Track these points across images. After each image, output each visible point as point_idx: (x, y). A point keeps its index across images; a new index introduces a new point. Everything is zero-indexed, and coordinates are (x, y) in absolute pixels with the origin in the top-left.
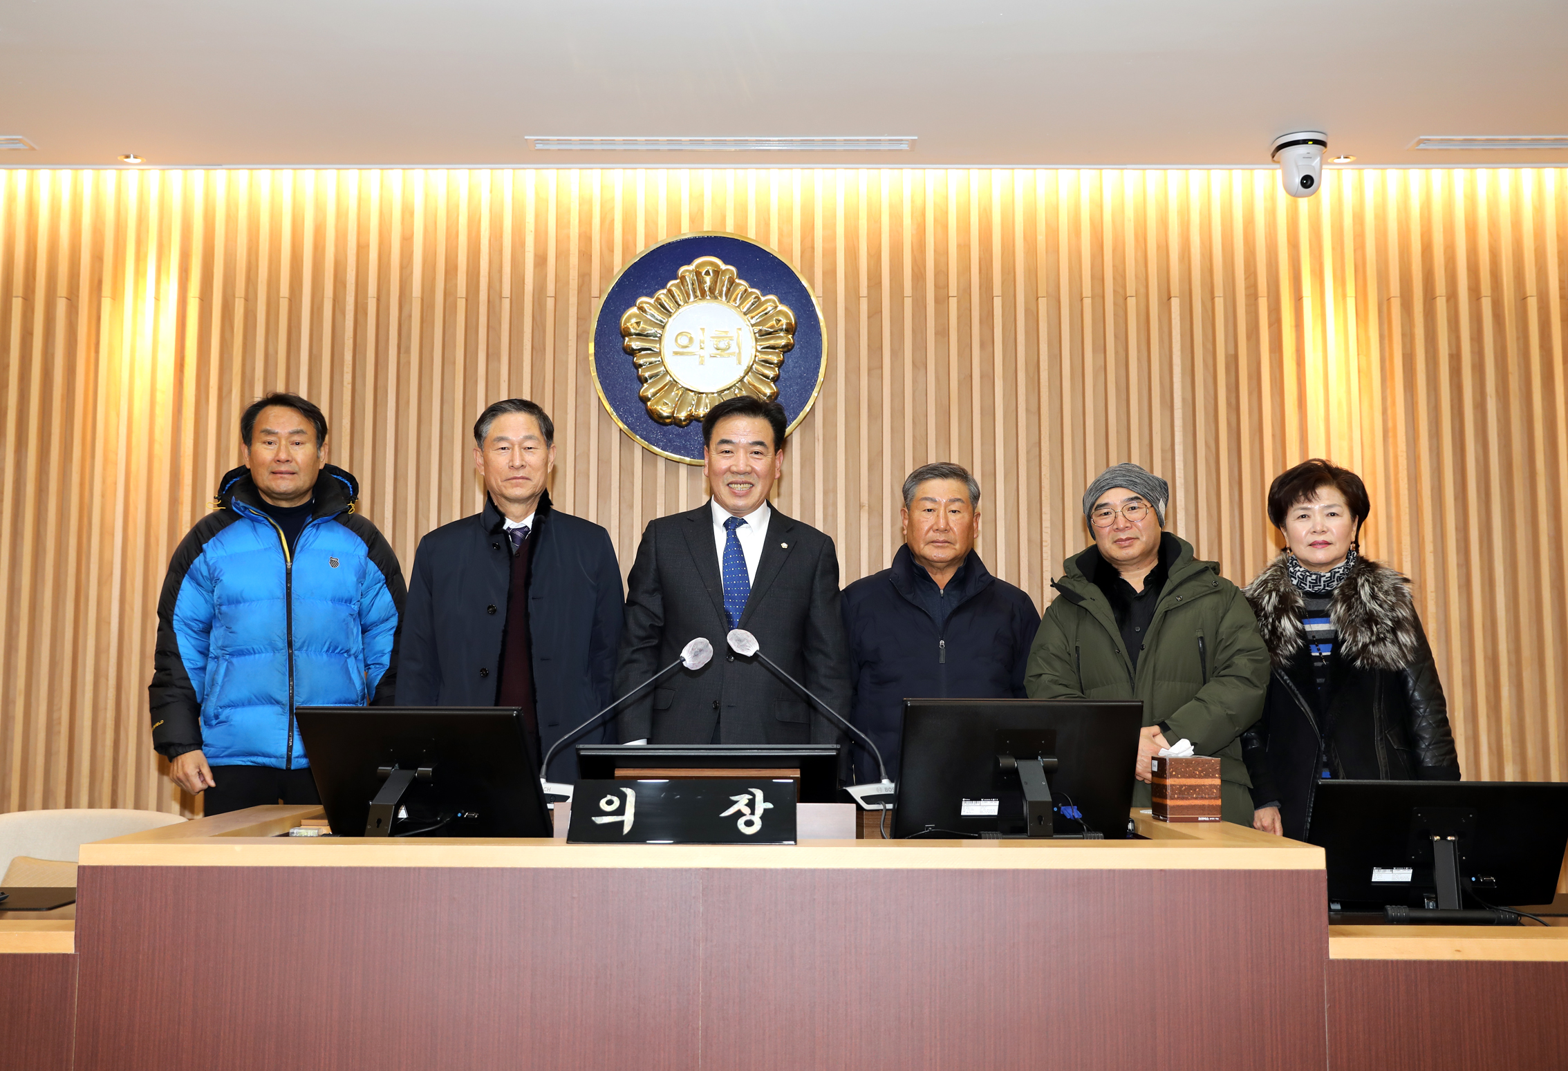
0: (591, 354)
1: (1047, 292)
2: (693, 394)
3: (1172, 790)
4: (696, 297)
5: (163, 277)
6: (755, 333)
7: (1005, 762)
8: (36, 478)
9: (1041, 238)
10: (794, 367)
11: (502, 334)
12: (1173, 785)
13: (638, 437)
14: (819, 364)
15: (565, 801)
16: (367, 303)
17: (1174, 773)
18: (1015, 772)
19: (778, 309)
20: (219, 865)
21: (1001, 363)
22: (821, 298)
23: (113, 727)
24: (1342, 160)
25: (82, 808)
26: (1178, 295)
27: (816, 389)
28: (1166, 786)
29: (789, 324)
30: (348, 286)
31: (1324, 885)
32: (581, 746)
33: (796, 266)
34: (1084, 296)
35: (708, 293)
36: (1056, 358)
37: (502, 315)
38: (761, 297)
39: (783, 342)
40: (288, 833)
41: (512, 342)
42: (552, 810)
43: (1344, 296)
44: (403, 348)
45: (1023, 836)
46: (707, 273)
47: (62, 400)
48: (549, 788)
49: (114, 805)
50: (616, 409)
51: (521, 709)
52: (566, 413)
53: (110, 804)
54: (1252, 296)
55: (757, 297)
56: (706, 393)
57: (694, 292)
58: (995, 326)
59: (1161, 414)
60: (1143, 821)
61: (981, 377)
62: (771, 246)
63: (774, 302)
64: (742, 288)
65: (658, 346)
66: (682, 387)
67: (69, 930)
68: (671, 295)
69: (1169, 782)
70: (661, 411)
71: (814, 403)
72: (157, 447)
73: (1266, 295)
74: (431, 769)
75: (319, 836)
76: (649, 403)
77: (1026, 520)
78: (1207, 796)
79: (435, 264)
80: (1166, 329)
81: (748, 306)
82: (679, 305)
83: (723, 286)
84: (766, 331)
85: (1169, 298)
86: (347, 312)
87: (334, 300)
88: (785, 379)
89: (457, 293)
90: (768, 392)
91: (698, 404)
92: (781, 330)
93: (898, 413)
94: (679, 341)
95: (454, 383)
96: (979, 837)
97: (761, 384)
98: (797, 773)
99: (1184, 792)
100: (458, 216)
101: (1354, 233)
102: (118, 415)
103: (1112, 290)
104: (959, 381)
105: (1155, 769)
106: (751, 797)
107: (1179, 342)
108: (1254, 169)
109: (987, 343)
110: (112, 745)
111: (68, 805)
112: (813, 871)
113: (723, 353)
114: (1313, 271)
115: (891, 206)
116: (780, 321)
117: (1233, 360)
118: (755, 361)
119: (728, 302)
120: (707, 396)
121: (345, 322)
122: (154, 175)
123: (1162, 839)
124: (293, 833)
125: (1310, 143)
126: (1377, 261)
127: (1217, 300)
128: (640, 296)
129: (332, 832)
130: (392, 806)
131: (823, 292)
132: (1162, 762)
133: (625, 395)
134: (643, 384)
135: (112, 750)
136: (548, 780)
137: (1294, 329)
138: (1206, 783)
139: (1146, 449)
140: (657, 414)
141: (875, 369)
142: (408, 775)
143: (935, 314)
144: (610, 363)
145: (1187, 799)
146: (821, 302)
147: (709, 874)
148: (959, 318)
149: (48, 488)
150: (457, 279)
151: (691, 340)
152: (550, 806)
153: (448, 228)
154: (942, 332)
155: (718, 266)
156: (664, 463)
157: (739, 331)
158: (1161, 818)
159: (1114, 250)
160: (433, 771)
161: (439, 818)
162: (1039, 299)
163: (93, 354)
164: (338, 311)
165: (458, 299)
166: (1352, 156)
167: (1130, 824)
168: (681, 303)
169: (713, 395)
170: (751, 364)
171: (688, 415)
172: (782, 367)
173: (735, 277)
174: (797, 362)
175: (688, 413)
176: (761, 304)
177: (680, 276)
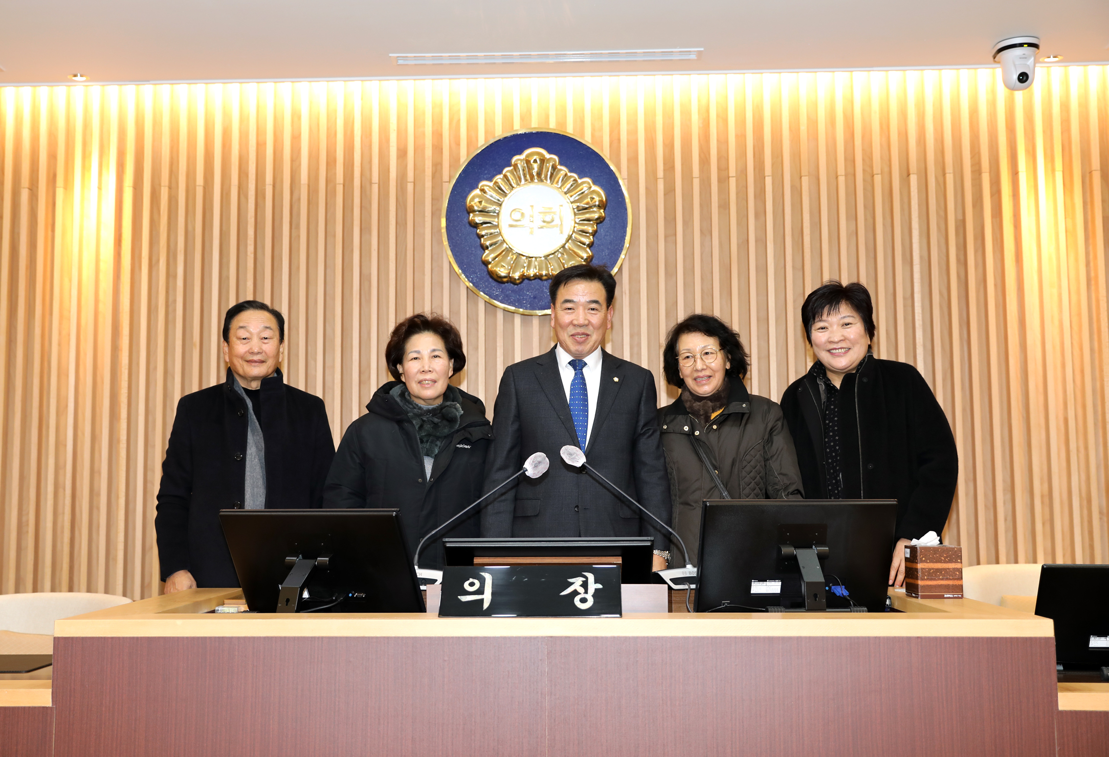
0: (443, 227)
1: (809, 172)
2: (524, 258)
3: (923, 573)
4: (526, 180)
5: (104, 171)
6: (574, 209)
7: (786, 550)
8: (7, 333)
9: (803, 128)
10: (605, 235)
12: (923, 569)
13: (482, 293)
14: (625, 232)
15: (434, 584)
16: (265, 189)
17: (924, 559)
18: (794, 558)
19: (592, 189)
20: (165, 636)
21: (772, 230)
22: (626, 180)
23: (69, 527)
24: (1052, 59)
25: (46, 592)
26: (916, 173)
27: (624, 252)
28: (917, 569)
29: (601, 201)
30: (250, 176)
31: (1053, 650)
32: (447, 540)
33: (605, 154)
34: (839, 173)
35: (536, 177)
36: (816, 225)
37: (373, 197)
38: (578, 179)
39: (596, 216)
40: (214, 610)
41: (380, 218)
42: (425, 590)
43: (1053, 170)
44: (294, 225)
45: (802, 610)
46: (535, 161)
47: (27, 269)
48: (422, 573)
49: (71, 590)
50: (464, 272)
51: (399, 511)
52: (424, 274)
53: (68, 589)
54: (977, 172)
55: (575, 180)
56: (535, 257)
57: (525, 176)
58: (767, 199)
59: (903, 269)
60: (899, 598)
61: (756, 241)
62: (586, 139)
63: (589, 184)
64: (563, 173)
65: (496, 220)
66: (516, 253)
67: (48, 688)
68: (506, 179)
69: (920, 566)
70: (499, 272)
71: (622, 264)
72: (101, 307)
73: (988, 171)
74: (328, 559)
75: (239, 612)
76: (490, 266)
77: (793, 356)
78: (951, 577)
79: (319, 157)
80: (906, 200)
81: (568, 187)
82: (513, 187)
83: (548, 171)
84: (582, 206)
85: (909, 175)
86: (250, 197)
87: (239, 188)
88: (599, 245)
89: (335, 178)
90: (585, 256)
91: (529, 267)
92: (595, 206)
93: (689, 271)
94: (513, 216)
95: (335, 252)
96: (767, 611)
97: (578, 249)
98: (619, 560)
99: (933, 574)
100: (336, 118)
101: (1061, 118)
102: (70, 281)
103: (862, 169)
104: (738, 245)
106: (584, 579)
107: (917, 211)
108: (978, 68)
109: (761, 214)
110: (69, 541)
111: (35, 590)
112: (636, 638)
113: (548, 225)
114: (1027, 151)
115: (682, 106)
116: (593, 198)
117: (961, 225)
118: (574, 231)
119: (552, 184)
120: (536, 260)
121: (248, 205)
122: (96, 89)
123: (915, 612)
124: (218, 610)
125: (1025, 46)
126: (1081, 141)
127: (947, 175)
128: (481, 181)
129: (250, 609)
130: (298, 588)
131: (628, 176)
132: (913, 550)
133: (471, 260)
134: (484, 250)
135: (69, 546)
136: (420, 567)
137: (1011, 198)
138: (949, 567)
139: (891, 298)
140: (497, 275)
141: (671, 235)
142: (310, 563)
143: (718, 191)
144: (458, 234)
145: (935, 580)
146: (626, 183)
147: (552, 641)
148: (737, 194)
149: (16, 339)
150: (336, 169)
151: (522, 214)
152: (422, 588)
153: (328, 129)
154: (724, 206)
155: (543, 155)
156: (502, 314)
157: (561, 207)
158: (914, 595)
159: (863, 137)
160: (329, 561)
161: (334, 598)
162: (803, 178)
163: (50, 233)
164: (242, 196)
165: (337, 185)
166: (1060, 55)
167: (888, 600)
168: (514, 185)
169: (540, 259)
170: (571, 234)
171: (521, 275)
172: (596, 235)
173: (557, 164)
174: (607, 231)
175: (521, 273)
176: (578, 185)
177: (513, 163)
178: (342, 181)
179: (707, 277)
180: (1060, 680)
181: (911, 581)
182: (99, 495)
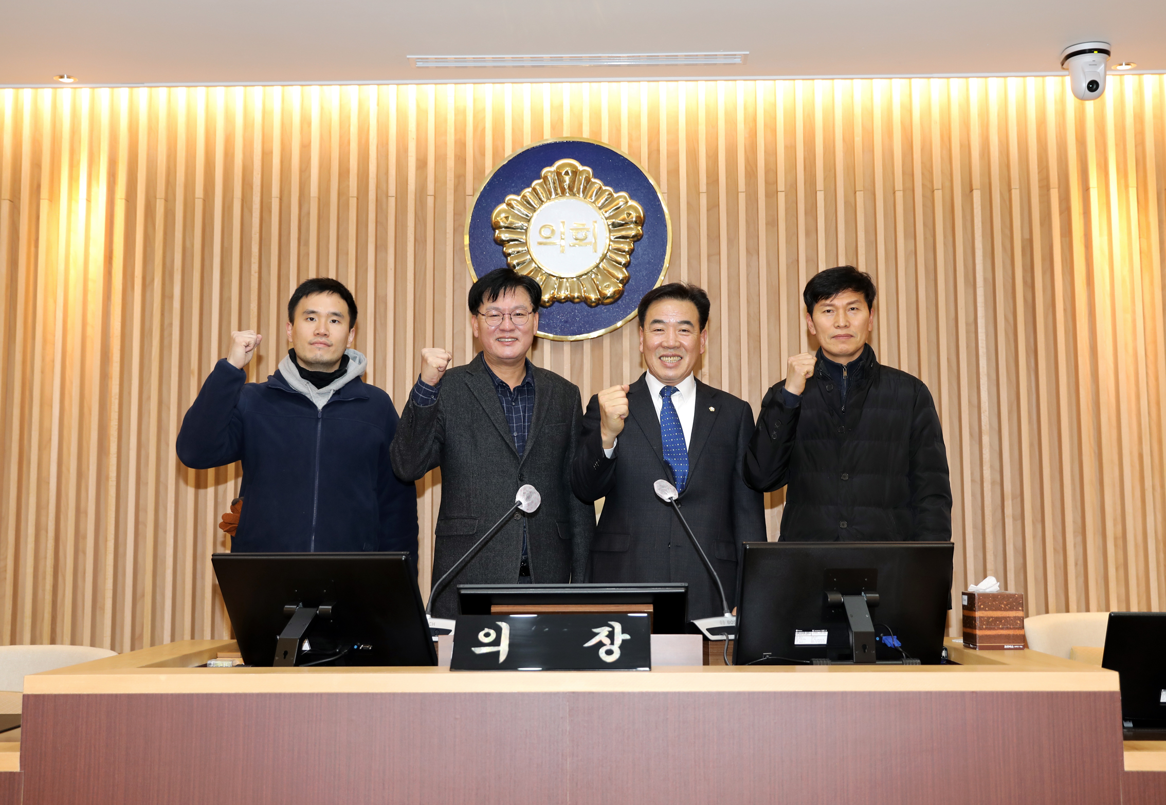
0: (466, 245)
1: (864, 187)
2: (555, 278)
3: (981, 622)
4: (557, 194)
5: (94, 183)
6: (609, 225)
7: (833, 597)
10: (643, 254)
11: (389, 228)
12: (982, 617)
14: (665, 251)
15: (448, 634)
16: (271, 202)
17: (982, 606)
18: (842, 606)
19: (629, 204)
20: (146, 692)
22: (666, 194)
23: (52, 573)
24: (1124, 67)
25: (25, 645)
26: (979, 188)
28: (975, 617)
29: (638, 217)
30: (254, 187)
31: (1119, 705)
33: (644, 166)
34: (896, 189)
35: (567, 190)
36: (872, 244)
37: (389, 211)
38: (613, 193)
39: (633, 233)
40: (206, 664)
41: (398, 235)
42: (437, 642)
43: (1127, 187)
44: (302, 241)
45: (850, 663)
46: (567, 173)
47: (7, 288)
48: (434, 623)
49: (53, 642)
51: (409, 555)
52: (445, 295)
53: (49, 641)
54: (1045, 187)
55: (610, 194)
56: (566, 278)
57: (556, 190)
58: (818, 216)
59: (964, 292)
60: (956, 649)
61: (807, 262)
62: (622, 150)
63: (625, 198)
64: (597, 187)
65: (524, 237)
66: (546, 273)
67: (15, 751)
68: (535, 192)
72: (89, 330)
73: (1057, 186)
74: (330, 607)
75: (233, 666)
78: (1012, 627)
79: (330, 167)
80: (969, 218)
81: (602, 201)
82: (543, 201)
83: (581, 184)
85: (971, 190)
86: (254, 210)
87: (243, 200)
88: (636, 265)
89: (348, 191)
90: (621, 276)
91: (560, 288)
93: (734, 294)
94: (543, 233)
95: (347, 271)
96: (811, 664)
97: (614, 270)
98: (650, 608)
99: (992, 623)
100: (349, 125)
101: (1135, 131)
102: (55, 302)
103: (921, 184)
104: (787, 265)
105: (966, 603)
106: (610, 629)
107: (981, 229)
108: (1045, 76)
109: (811, 231)
110: (52, 589)
111: (13, 642)
112: (666, 694)
113: (581, 243)
114: (1098, 166)
115: (726, 113)
116: (630, 214)
117: (1028, 245)
118: (609, 249)
119: (585, 198)
120: (568, 281)
121: (252, 219)
122: (85, 93)
123: (972, 664)
124: (210, 664)
125: (1095, 52)
126: (1156, 155)
127: (1013, 191)
128: (508, 194)
129: (245, 663)
130: (296, 640)
131: (668, 189)
132: (971, 597)
135: (51, 593)
137: (1082, 216)
138: (1010, 615)
139: (952, 323)
141: (714, 254)
142: (311, 612)
143: (766, 206)
144: (483, 253)
145: (994, 629)
146: (666, 198)
147: (575, 697)
148: (786, 210)
150: (349, 181)
151: (553, 232)
152: (435, 639)
153: (341, 137)
154: (772, 223)
155: (576, 167)
157: (595, 224)
158: (971, 646)
159: (922, 149)
160: (332, 609)
161: (338, 650)
162: (857, 192)
163: (33, 249)
164: (246, 210)
165: (350, 198)
166: (1133, 63)
167: (944, 651)
168: (544, 199)
169: (572, 280)
170: (605, 252)
171: (551, 297)
172: (633, 254)
173: (591, 177)
174: (645, 250)
175: (552, 295)
176: (614, 200)
177: (543, 176)
178: (355, 195)
179: (754, 300)
180: (1126, 738)
181: (969, 630)
182: (85, 537)
